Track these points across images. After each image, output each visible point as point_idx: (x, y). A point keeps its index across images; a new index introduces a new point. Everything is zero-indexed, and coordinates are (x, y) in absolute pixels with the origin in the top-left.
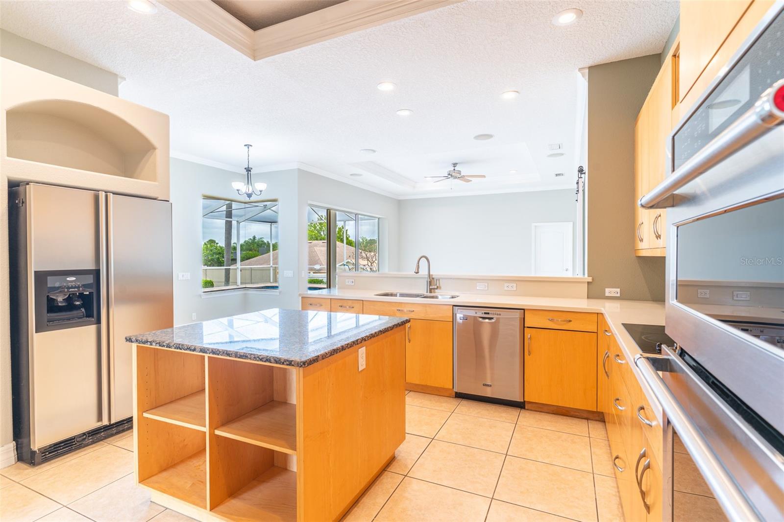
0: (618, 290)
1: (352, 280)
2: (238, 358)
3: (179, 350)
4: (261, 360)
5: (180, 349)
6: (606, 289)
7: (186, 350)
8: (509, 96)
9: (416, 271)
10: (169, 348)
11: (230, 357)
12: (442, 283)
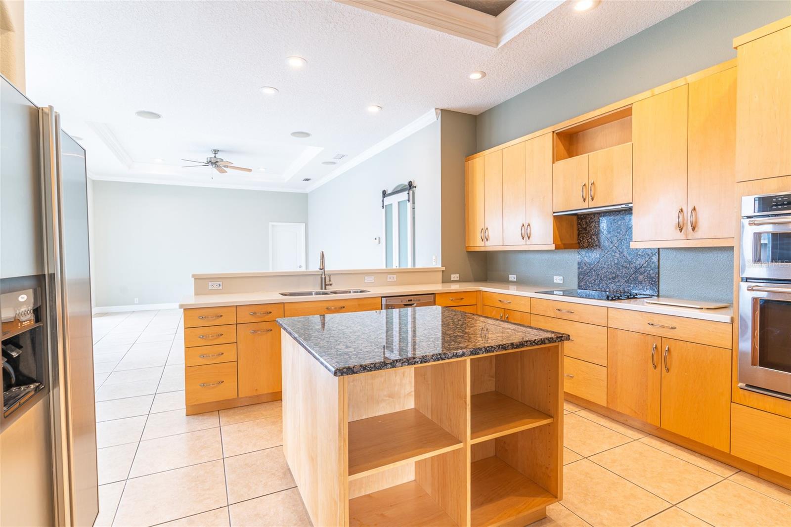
0: (458, 275)
1: (219, 283)
2: (515, 348)
3: (441, 362)
4: (537, 344)
5: (442, 359)
6: (452, 275)
7: (451, 358)
8: (373, 109)
9: (321, 267)
10: (425, 362)
11: (506, 350)
12: (333, 280)
